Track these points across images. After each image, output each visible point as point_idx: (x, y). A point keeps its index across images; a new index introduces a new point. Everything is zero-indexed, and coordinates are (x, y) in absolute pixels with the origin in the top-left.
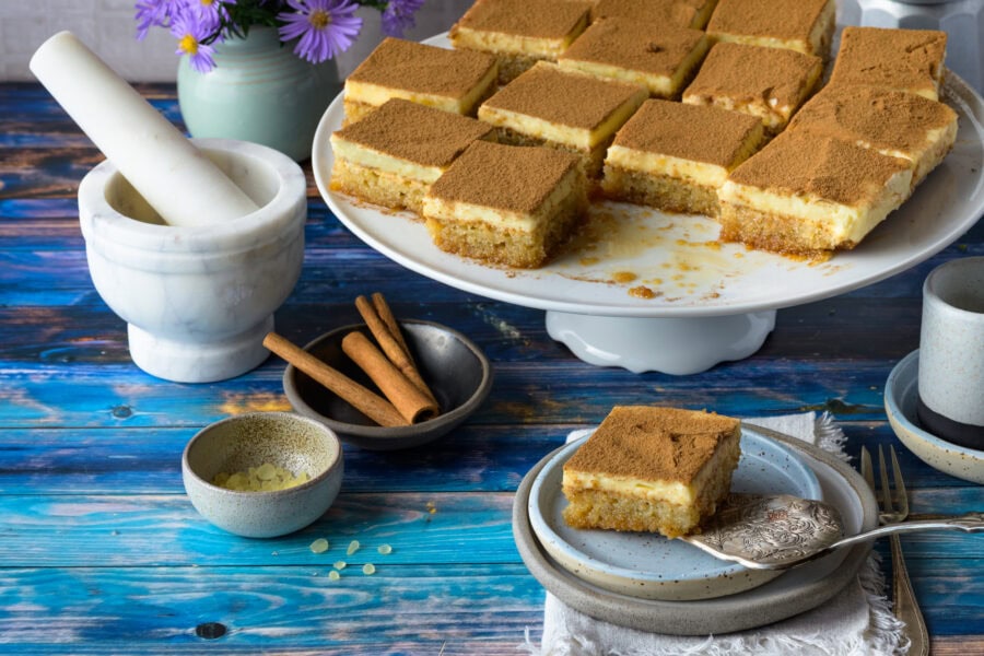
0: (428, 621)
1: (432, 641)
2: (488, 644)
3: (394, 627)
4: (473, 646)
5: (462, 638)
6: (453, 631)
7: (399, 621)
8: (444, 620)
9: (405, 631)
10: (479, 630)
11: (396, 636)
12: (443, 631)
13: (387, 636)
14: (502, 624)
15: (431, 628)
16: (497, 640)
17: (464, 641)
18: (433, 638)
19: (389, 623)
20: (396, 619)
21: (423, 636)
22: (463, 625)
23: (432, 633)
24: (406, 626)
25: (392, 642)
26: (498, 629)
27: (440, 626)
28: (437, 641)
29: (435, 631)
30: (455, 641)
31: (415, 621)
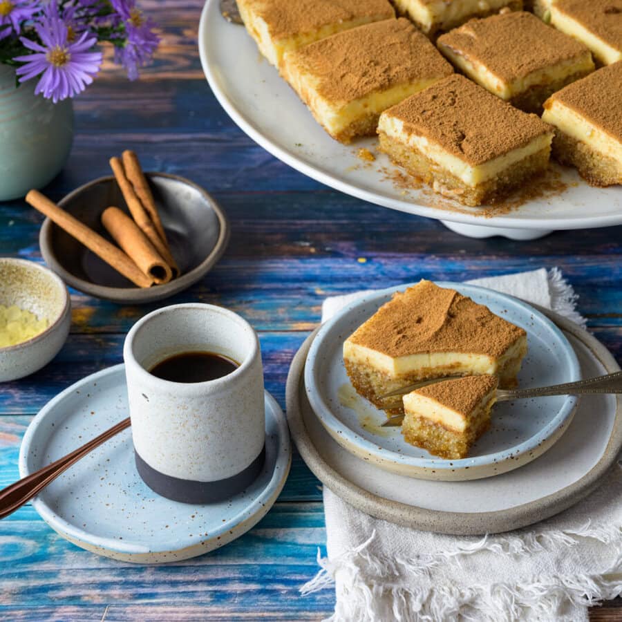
0: (91, 579)
1: (94, 605)
2: (149, 609)
3: (57, 587)
4: (134, 612)
5: (125, 601)
6: (116, 592)
7: (63, 579)
8: (108, 578)
9: (68, 592)
10: (142, 591)
11: (60, 599)
12: (106, 593)
13: (52, 599)
14: (164, 583)
15: (94, 588)
16: (158, 604)
17: (127, 605)
18: (96, 602)
19: (53, 581)
20: (60, 576)
21: (86, 598)
22: (126, 584)
23: (94, 595)
24: (69, 585)
25: (55, 606)
26: (160, 590)
27: (104, 586)
28: (100, 605)
29: (98, 591)
30: (117, 605)
31: (78, 579)
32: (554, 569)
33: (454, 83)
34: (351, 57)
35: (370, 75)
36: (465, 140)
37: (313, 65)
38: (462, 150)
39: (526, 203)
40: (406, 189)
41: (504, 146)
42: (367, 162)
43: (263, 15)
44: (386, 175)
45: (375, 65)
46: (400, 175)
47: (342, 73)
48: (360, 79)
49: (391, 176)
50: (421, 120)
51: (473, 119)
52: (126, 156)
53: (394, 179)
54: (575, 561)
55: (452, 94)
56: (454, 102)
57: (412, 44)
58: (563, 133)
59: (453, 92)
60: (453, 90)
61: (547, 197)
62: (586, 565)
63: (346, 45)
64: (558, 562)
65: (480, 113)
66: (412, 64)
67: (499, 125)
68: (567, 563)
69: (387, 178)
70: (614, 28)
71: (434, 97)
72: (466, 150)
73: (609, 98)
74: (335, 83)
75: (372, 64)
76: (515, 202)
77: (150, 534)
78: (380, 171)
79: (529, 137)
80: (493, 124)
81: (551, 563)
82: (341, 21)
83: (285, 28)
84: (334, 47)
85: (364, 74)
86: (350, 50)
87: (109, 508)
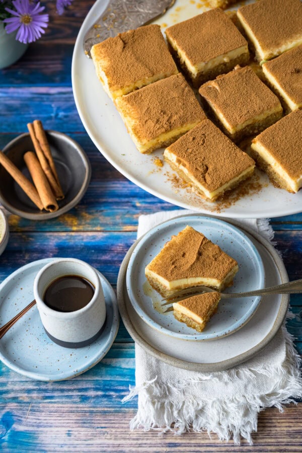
0: (23, 387)
1: (24, 403)
2: (51, 405)
3: (7, 392)
4: (44, 407)
5: (39, 400)
6: (35, 395)
7: (9, 387)
8: (31, 387)
9: (12, 395)
10: (47, 394)
11: (9, 398)
12: (30, 395)
13: (4, 399)
14: (58, 390)
15: (24, 393)
16: (55, 403)
17: (40, 403)
18: (25, 401)
19: (5, 388)
20: (8, 385)
21: (21, 399)
22: (39, 390)
23: (24, 396)
24: (13, 391)
25: (6, 403)
26: (56, 394)
27: (29, 391)
28: (28, 403)
29: (26, 394)
30: (36, 403)
31: (17, 387)
32: (243, 391)
33: (205, 127)
34: (151, 107)
35: (160, 122)
36: (207, 173)
37: (131, 111)
38: (205, 180)
39: (240, 199)
40: (178, 189)
41: (227, 177)
42: (159, 167)
43: (105, 70)
44: (168, 178)
45: (164, 114)
46: (175, 178)
47: (146, 119)
48: (155, 125)
49: (171, 179)
50: (185, 157)
51: (213, 156)
52: (35, 123)
53: (172, 180)
54: (254, 385)
55: (203, 136)
56: (204, 142)
57: (184, 97)
58: (261, 157)
59: (203, 134)
60: (204, 133)
61: (251, 195)
62: (259, 388)
63: (149, 96)
64: (246, 387)
65: (217, 151)
66: (184, 113)
67: (226, 161)
68: (250, 387)
69: (169, 180)
70: (295, 85)
71: (194, 139)
72: (207, 181)
73: (286, 141)
74: (142, 126)
75: (162, 113)
76: (234, 199)
77: (50, 365)
78: (165, 174)
79: (241, 170)
80: (223, 160)
81: (242, 387)
82: (147, 78)
83: (117, 82)
84: (143, 98)
85: (158, 121)
86: (151, 101)
87: (31, 348)
